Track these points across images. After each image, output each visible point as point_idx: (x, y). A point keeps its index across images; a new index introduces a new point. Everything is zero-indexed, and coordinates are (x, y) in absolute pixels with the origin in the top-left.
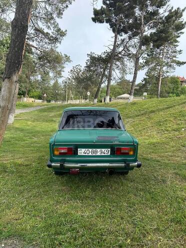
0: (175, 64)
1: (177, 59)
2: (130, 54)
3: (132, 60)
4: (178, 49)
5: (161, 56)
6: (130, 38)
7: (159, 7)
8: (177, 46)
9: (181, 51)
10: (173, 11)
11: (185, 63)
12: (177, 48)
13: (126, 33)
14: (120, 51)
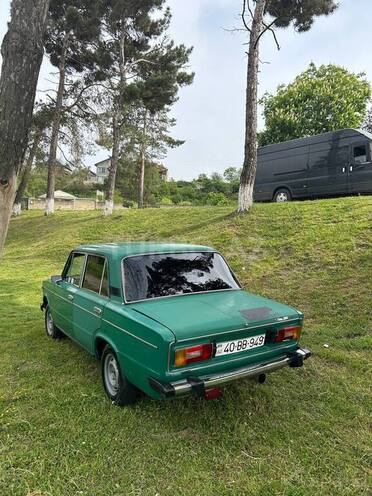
0: (165, 143)
1: (168, 135)
2: (88, 114)
3: (92, 125)
4: (169, 116)
5: (142, 126)
6: (88, 82)
7: (148, 34)
8: (168, 110)
9: (173, 120)
10: (172, 48)
11: (182, 143)
12: (167, 114)
13: (80, 70)
14: (69, 105)
